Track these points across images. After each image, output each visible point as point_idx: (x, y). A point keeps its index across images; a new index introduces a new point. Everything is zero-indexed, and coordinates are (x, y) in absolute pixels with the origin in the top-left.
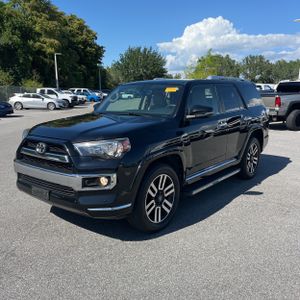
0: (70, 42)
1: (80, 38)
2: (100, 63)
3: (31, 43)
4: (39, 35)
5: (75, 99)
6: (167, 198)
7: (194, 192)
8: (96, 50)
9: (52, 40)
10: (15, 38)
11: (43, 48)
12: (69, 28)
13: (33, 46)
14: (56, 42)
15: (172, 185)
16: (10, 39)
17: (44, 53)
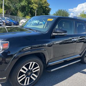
0: (41, 6)
1: (44, 5)
2: (49, 13)
3: (30, 5)
4: (33, 3)
5: (39, 23)
6: (34, 73)
7: (52, 70)
8: (49, 9)
9: (36, 5)
10: (26, 3)
11: (33, 7)
12: (42, 2)
13: (30, 6)
14: (37, 6)
15: (38, 67)
16: (24, 4)
17: (33, 9)
